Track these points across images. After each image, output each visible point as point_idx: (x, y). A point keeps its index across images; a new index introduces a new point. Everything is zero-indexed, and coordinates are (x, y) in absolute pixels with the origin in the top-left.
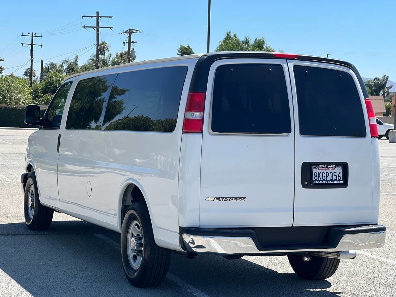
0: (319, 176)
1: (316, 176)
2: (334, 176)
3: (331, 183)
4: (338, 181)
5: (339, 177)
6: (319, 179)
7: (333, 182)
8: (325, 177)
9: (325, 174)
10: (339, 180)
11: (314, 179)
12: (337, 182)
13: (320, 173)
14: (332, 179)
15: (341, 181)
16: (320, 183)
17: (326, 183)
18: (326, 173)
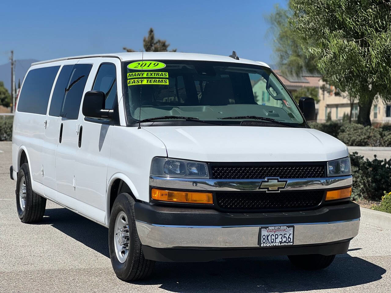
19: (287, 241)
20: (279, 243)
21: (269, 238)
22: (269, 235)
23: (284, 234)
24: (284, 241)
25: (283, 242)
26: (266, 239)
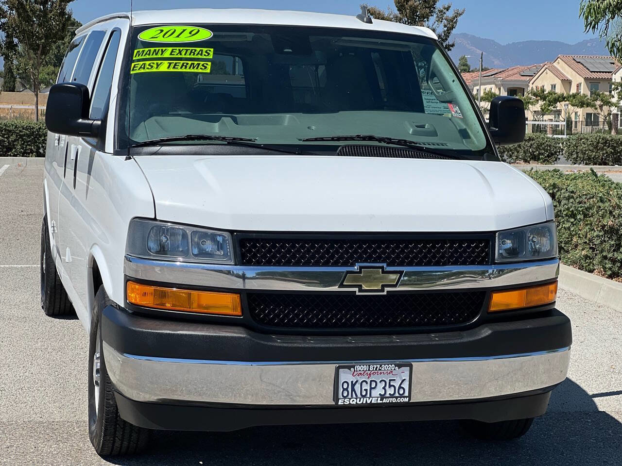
19: (397, 395)
20: (379, 399)
21: (357, 387)
22: (357, 382)
23: (390, 380)
24: (390, 394)
25: (387, 395)
26: (350, 390)
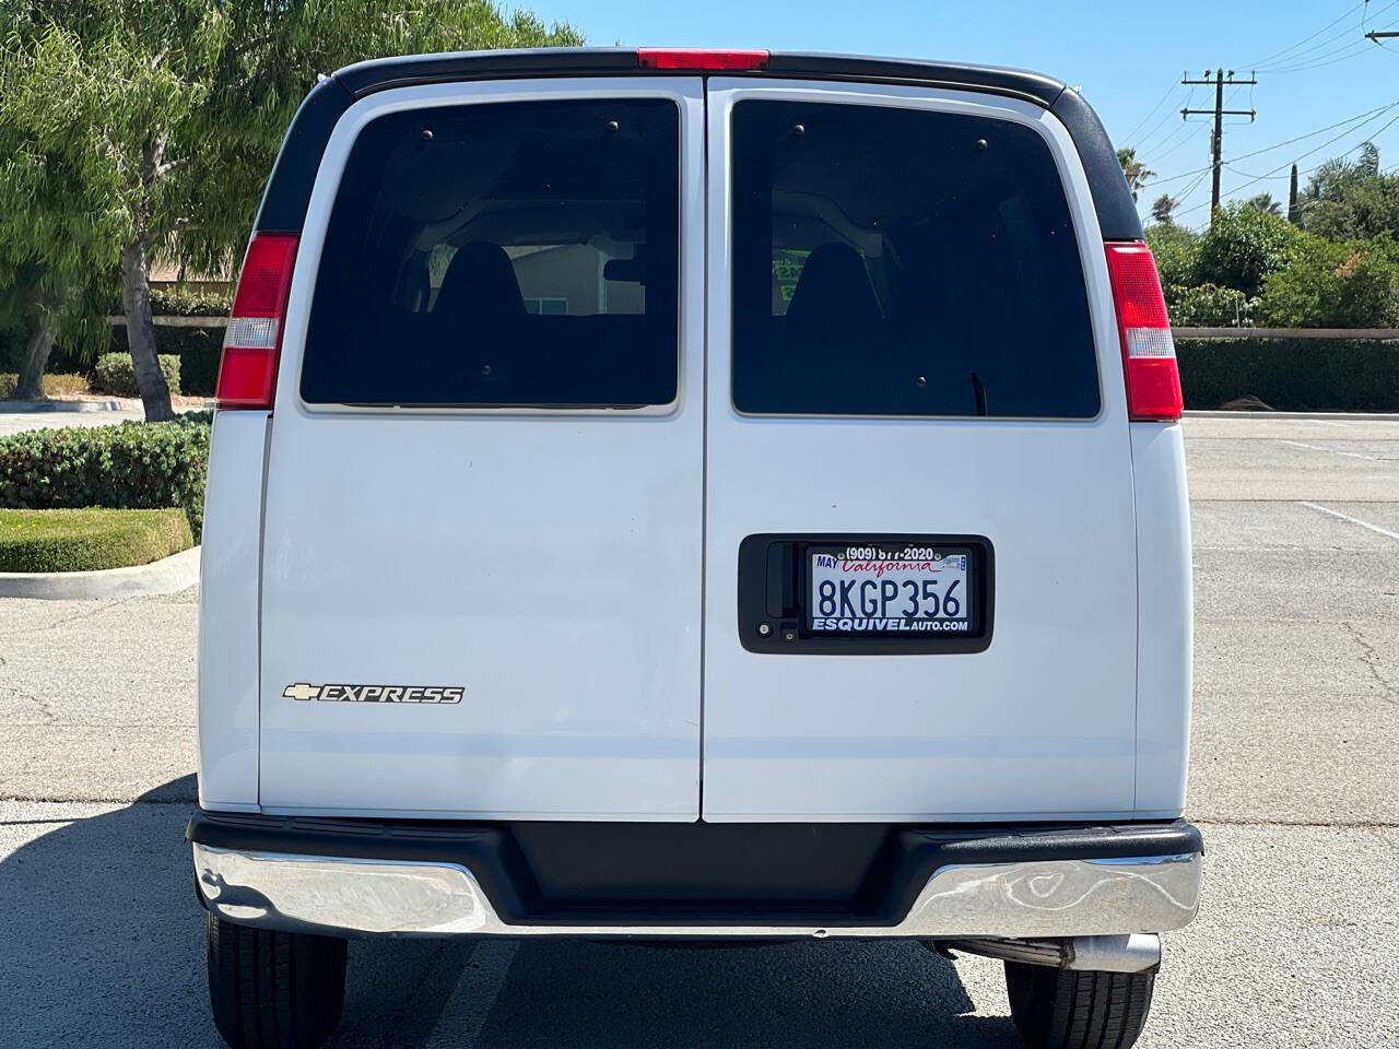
0: (845, 599)
1: (831, 598)
2: (925, 598)
3: (902, 627)
4: (942, 621)
5: (951, 606)
6: (842, 613)
7: (915, 626)
8: (874, 602)
9: (875, 587)
10: (952, 617)
11: (816, 612)
12: (936, 626)
13: (853, 582)
14: (911, 610)
15: (958, 620)
16: (848, 628)
17: (880, 627)
18: (884, 583)
